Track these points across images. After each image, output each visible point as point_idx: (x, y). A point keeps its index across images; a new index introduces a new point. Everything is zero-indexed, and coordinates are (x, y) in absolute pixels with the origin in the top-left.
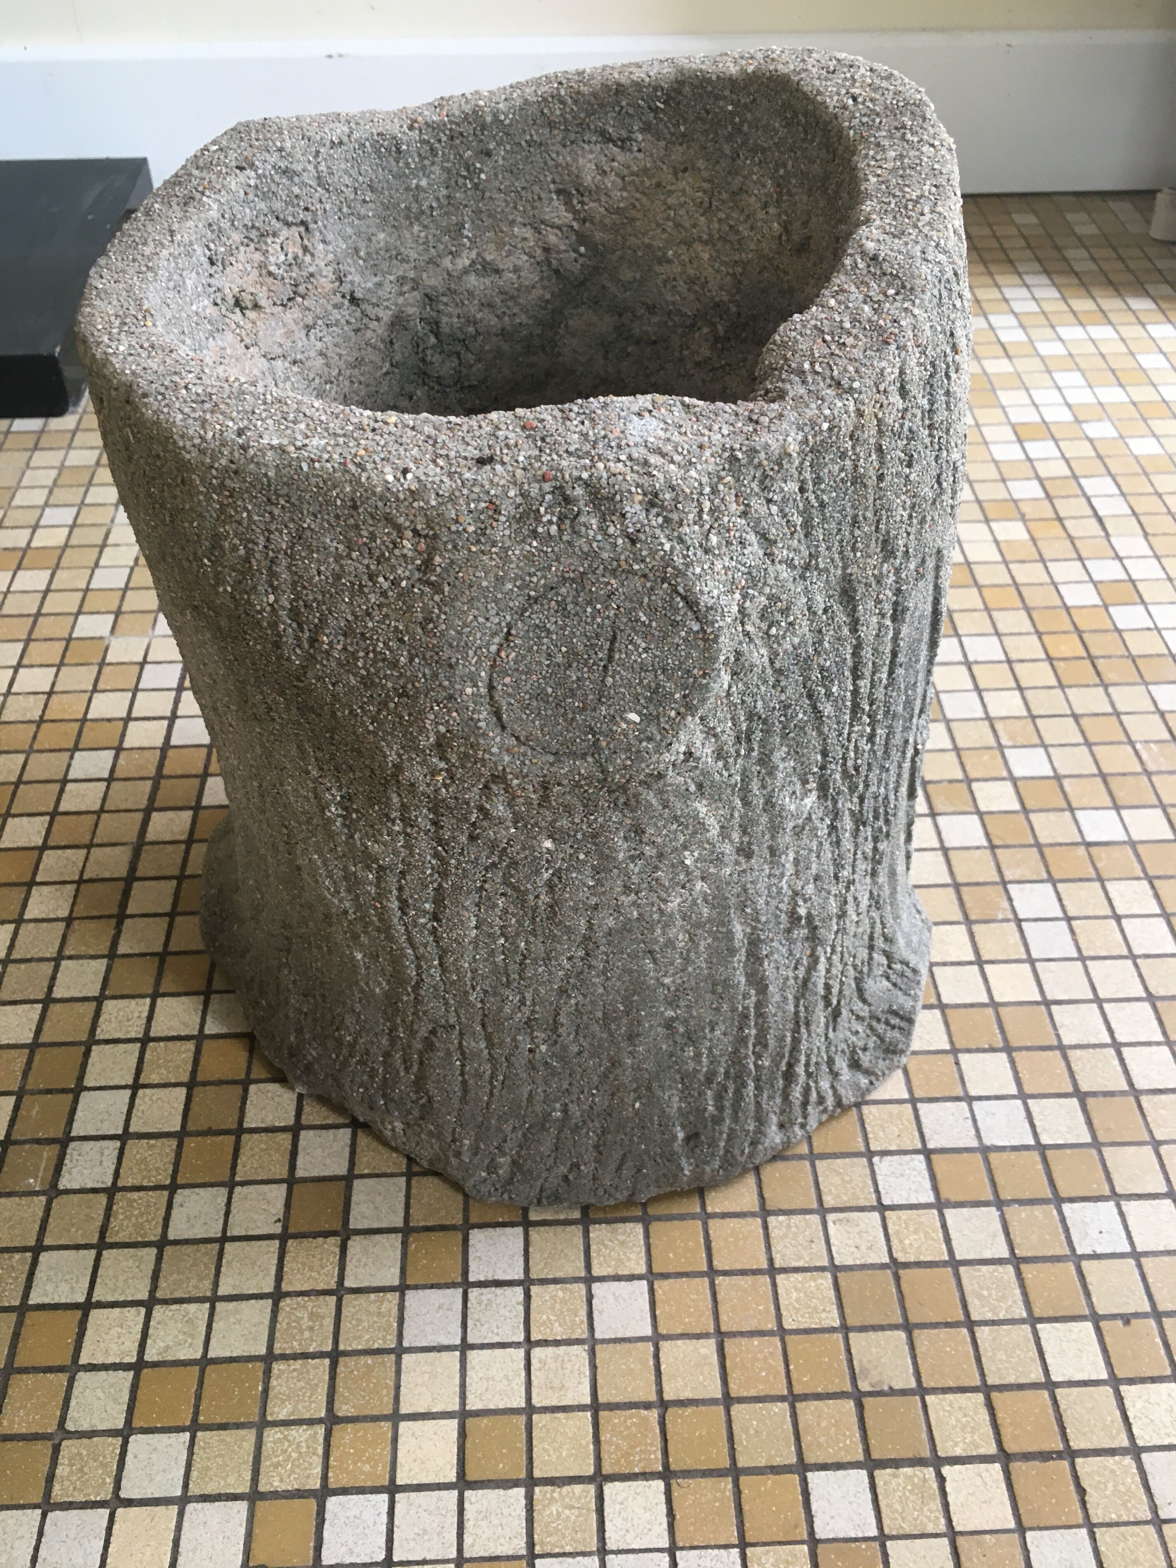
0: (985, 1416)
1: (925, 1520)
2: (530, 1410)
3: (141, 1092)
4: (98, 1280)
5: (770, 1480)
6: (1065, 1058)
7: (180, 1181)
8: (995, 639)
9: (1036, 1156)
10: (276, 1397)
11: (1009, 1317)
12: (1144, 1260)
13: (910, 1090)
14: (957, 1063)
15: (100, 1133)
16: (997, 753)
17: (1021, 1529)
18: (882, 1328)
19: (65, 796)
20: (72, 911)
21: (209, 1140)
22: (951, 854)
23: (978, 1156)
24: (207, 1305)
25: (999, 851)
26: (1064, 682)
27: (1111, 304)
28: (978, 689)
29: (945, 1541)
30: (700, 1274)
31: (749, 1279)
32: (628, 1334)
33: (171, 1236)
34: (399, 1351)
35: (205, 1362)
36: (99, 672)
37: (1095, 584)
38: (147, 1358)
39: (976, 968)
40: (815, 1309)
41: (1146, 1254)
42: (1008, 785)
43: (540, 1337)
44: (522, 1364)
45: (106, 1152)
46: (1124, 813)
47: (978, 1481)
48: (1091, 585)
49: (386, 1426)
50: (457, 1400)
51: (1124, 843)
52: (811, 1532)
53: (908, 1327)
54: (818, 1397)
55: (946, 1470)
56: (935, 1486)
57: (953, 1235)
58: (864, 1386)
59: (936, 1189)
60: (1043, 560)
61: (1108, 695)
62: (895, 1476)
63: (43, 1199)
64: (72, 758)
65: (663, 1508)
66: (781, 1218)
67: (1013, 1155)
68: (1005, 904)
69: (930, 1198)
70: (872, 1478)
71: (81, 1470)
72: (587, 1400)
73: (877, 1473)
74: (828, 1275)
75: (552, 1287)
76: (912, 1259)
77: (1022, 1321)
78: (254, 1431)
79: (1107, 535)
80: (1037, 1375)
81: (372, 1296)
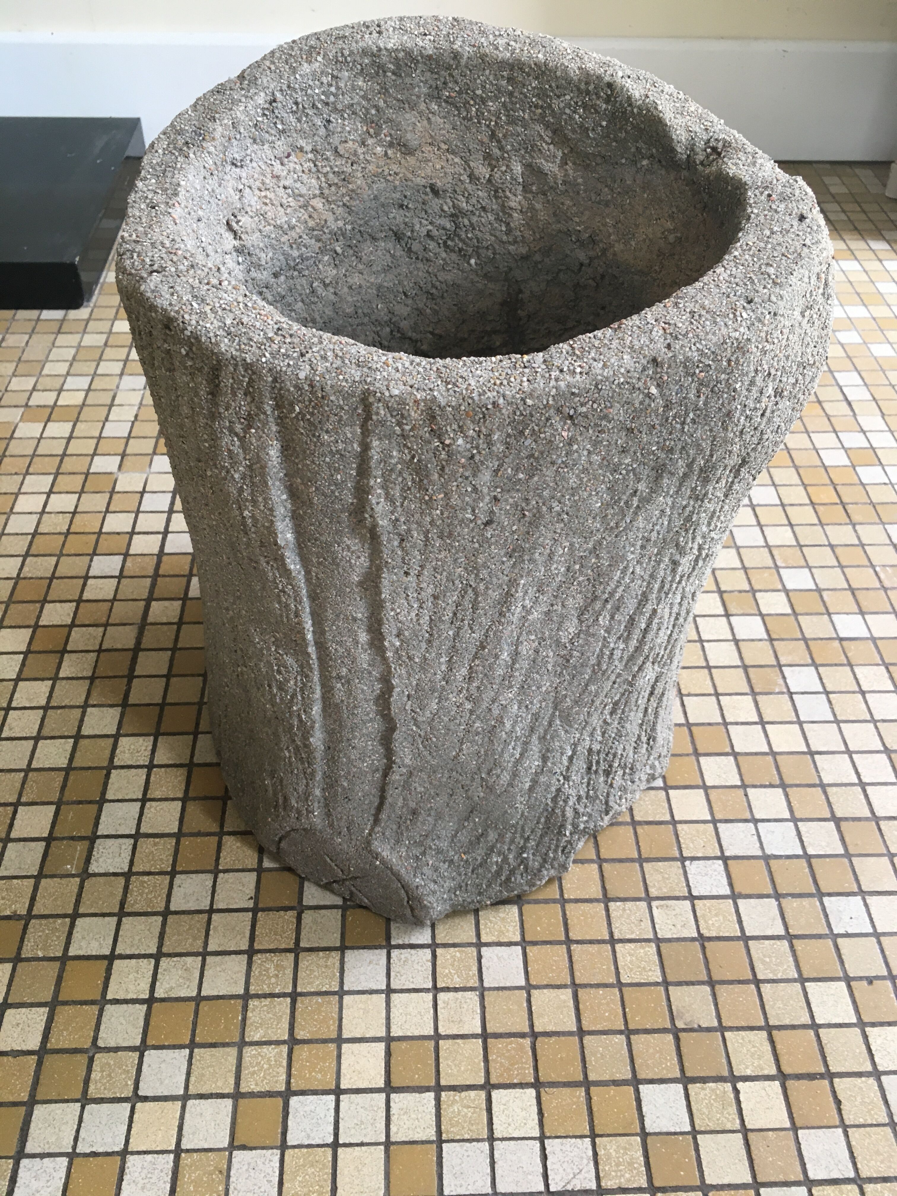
0: (768, 1047)
1: (725, 1120)
2: (437, 1037)
3: (148, 804)
4: (120, 939)
5: (612, 1090)
6: (825, 793)
7: (178, 869)
8: (772, 488)
9: (804, 863)
10: (252, 1024)
11: (784, 977)
12: (882, 939)
13: (712, 813)
14: (746, 795)
15: (119, 833)
16: (774, 571)
17: (795, 1128)
18: (692, 983)
19: (87, 588)
20: (94, 672)
21: (199, 840)
22: (741, 644)
23: (762, 862)
24: (200, 958)
25: (775, 643)
26: (823, 521)
27: (857, 245)
28: (759, 524)
29: (740, 1136)
30: (559, 943)
31: (595, 947)
32: (508, 984)
33: (172, 908)
34: (341, 993)
35: (199, 999)
36: (111, 498)
37: (846, 450)
38: (156, 995)
39: (759, 727)
40: (644, 968)
41: (884, 934)
42: (783, 595)
43: (444, 985)
44: (431, 1004)
45: (123, 847)
46: (866, 617)
47: (763, 1093)
48: (842, 451)
49: (332, 1046)
50: (384, 1029)
51: (867, 639)
52: (643, 1127)
53: (712, 983)
54: (647, 1031)
55: (740, 1085)
56: (732, 1096)
57: (744, 918)
58: (680, 1024)
59: (731, 885)
60: (807, 432)
61: (856, 531)
62: (703, 1089)
63: (78, 880)
64: (91, 560)
65: (535, 1109)
66: (618, 904)
67: (788, 862)
68: (781, 681)
69: (727, 891)
70: (686, 1090)
71: (109, 1075)
72: (479, 1031)
73: (690, 1086)
74: (653, 945)
75: (452, 949)
76: (714, 934)
77: (794, 980)
78: (236, 1049)
79: (855, 415)
80: (806, 1019)
81: (321, 953)
